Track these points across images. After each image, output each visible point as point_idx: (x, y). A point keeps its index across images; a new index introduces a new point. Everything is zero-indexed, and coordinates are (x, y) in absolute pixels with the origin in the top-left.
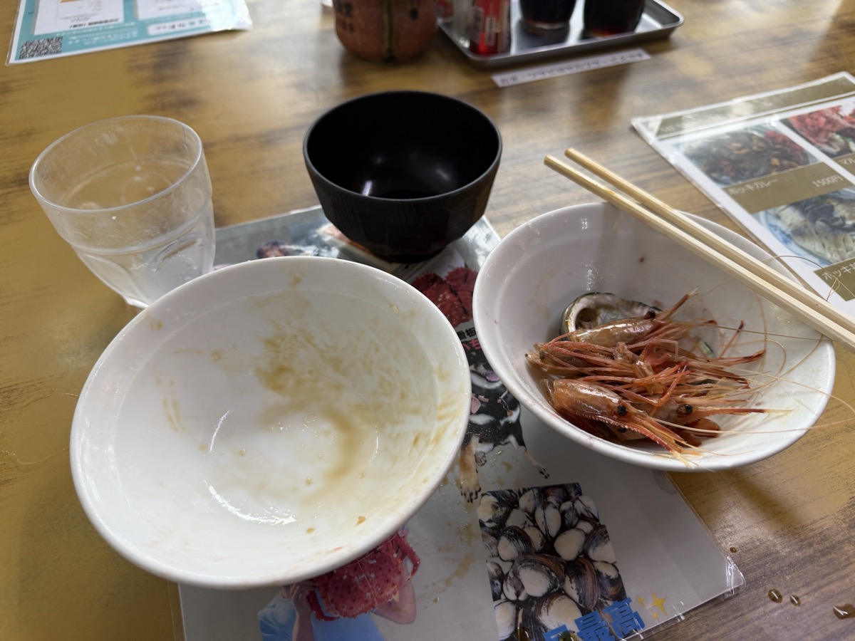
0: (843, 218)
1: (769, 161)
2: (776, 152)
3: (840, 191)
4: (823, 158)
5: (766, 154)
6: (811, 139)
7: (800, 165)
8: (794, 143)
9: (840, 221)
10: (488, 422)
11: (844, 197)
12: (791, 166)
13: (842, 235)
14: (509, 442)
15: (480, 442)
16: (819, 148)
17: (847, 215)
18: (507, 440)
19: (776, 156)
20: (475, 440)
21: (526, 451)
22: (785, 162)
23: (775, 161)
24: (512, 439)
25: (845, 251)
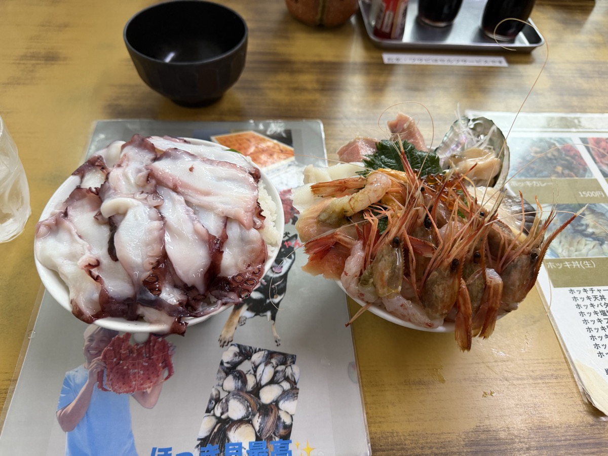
0: (587, 226)
1: (555, 167)
2: (563, 162)
3: (597, 205)
4: (598, 175)
5: (555, 162)
6: (597, 158)
7: (577, 176)
8: (582, 158)
9: (584, 228)
10: (259, 298)
11: (598, 210)
12: (569, 176)
13: (579, 237)
14: (266, 316)
15: (248, 310)
16: (599, 167)
17: (592, 224)
18: (265, 314)
19: (563, 166)
20: (245, 307)
21: (274, 324)
22: (566, 172)
23: (559, 169)
24: (269, 314)
25: (574, 250)
